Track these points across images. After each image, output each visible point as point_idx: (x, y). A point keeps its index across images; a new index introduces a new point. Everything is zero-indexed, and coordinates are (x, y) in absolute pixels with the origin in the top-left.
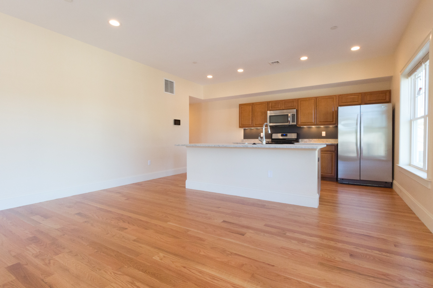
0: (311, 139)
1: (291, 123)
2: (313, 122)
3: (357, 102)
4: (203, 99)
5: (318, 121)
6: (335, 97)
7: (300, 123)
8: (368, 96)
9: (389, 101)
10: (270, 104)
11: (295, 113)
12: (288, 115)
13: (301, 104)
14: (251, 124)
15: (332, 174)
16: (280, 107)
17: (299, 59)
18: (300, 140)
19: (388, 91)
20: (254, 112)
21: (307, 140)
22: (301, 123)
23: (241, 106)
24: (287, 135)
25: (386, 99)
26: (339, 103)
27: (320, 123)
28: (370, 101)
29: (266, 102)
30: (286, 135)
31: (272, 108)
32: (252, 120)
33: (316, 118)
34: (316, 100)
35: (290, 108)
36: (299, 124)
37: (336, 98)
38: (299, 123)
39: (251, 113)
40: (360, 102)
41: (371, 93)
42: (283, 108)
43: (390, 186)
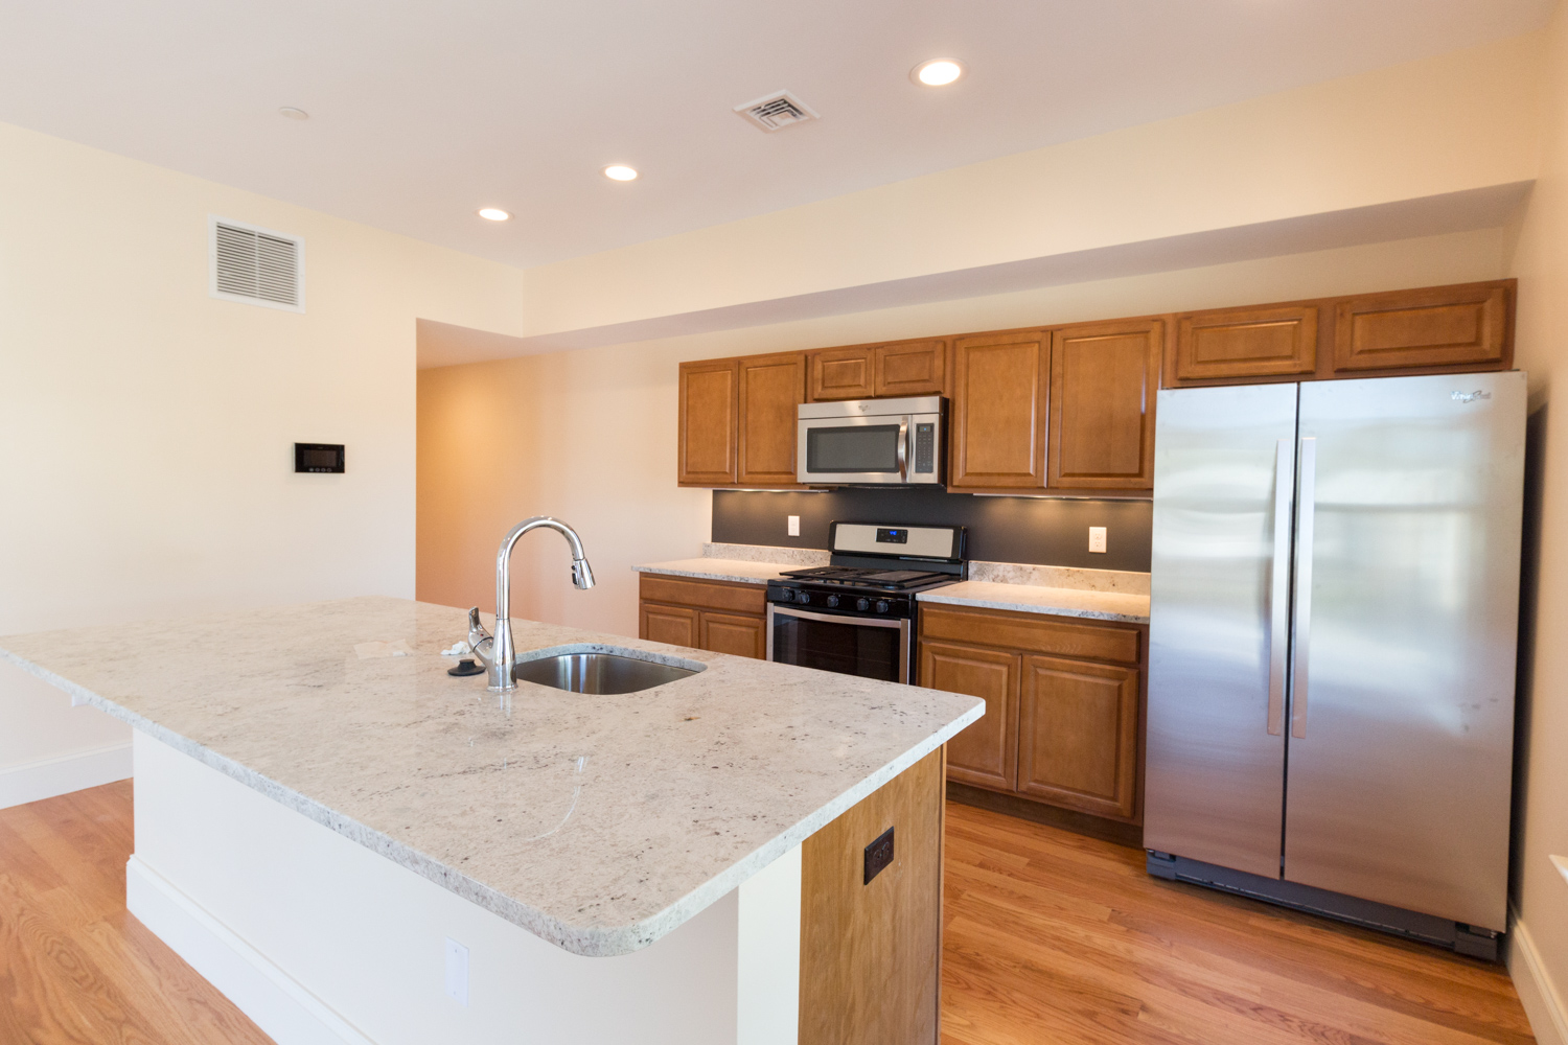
0: (1028, 567)
1: (915, 477)
2: (1032, 471)
3: (1290, 357)
4: (522, 336)
5: (1055, 470)
6: (1157, 327)
7: (961, 476)
8: (1359, 321)
9: (1499, 360)
10: (819, 367)
11: (935, 420)
12: (896, 428)
13: (968, 367)
14: (728, 471)
15: (1114, 799)
16: (862, 382)
17: (912, 76)
18: (973, 565)
19: (1489, 287)
20: (743, 406)
21: (1009, 566)
22: (967, 474)
23: (692, 373)
24: (905, 533)
25: (1477, 342)
26: (1177, 363)
27: (1067, 481)
28: (1370, 351)
29: (799, 353)
30: (901, 538)
31: (824, 387)
32: (735, 450)
33: (1045, 452)
34: (1051, 341)
35: (908, 388)
36: (955, 483)
37: (1163, 335)
38: (958, 476)
39: (729, 411)
40: (1305, 362)
41: (1380, 305)
42: (882, 390)
43: (1493, 955)
